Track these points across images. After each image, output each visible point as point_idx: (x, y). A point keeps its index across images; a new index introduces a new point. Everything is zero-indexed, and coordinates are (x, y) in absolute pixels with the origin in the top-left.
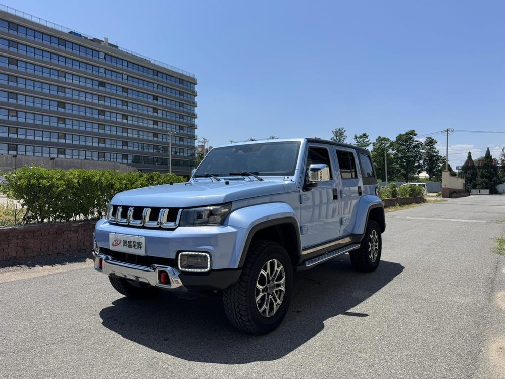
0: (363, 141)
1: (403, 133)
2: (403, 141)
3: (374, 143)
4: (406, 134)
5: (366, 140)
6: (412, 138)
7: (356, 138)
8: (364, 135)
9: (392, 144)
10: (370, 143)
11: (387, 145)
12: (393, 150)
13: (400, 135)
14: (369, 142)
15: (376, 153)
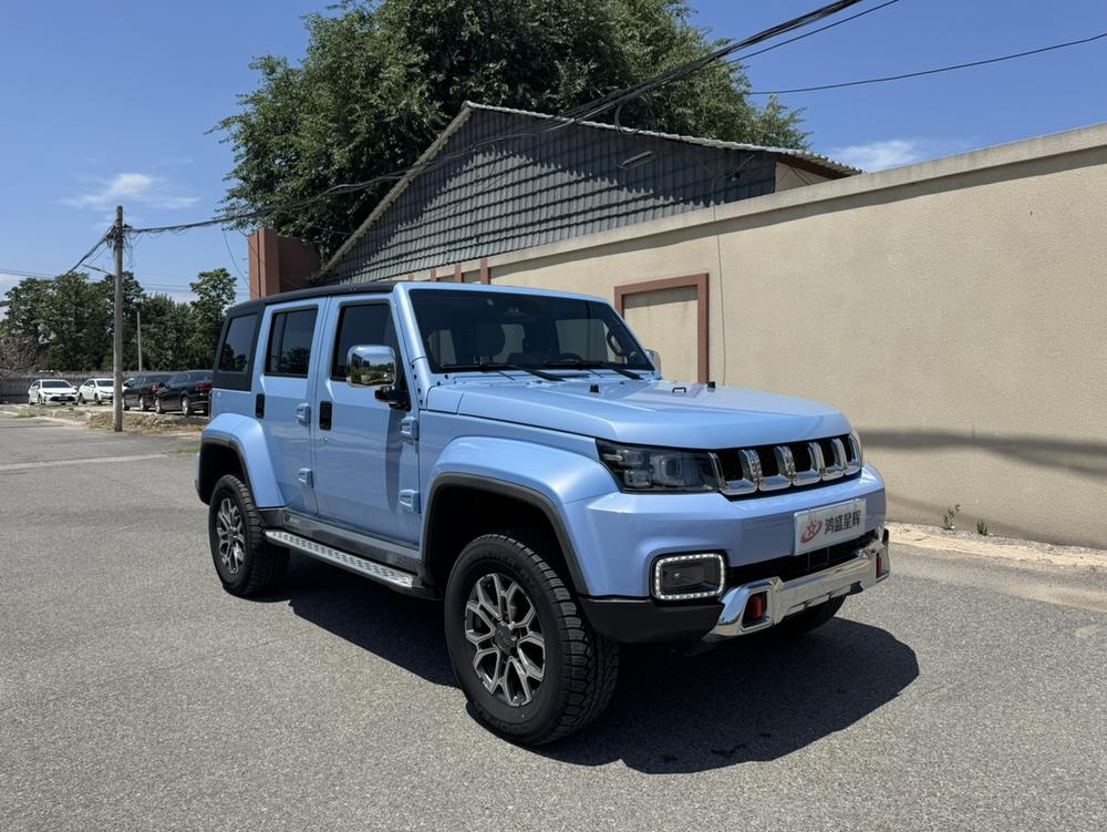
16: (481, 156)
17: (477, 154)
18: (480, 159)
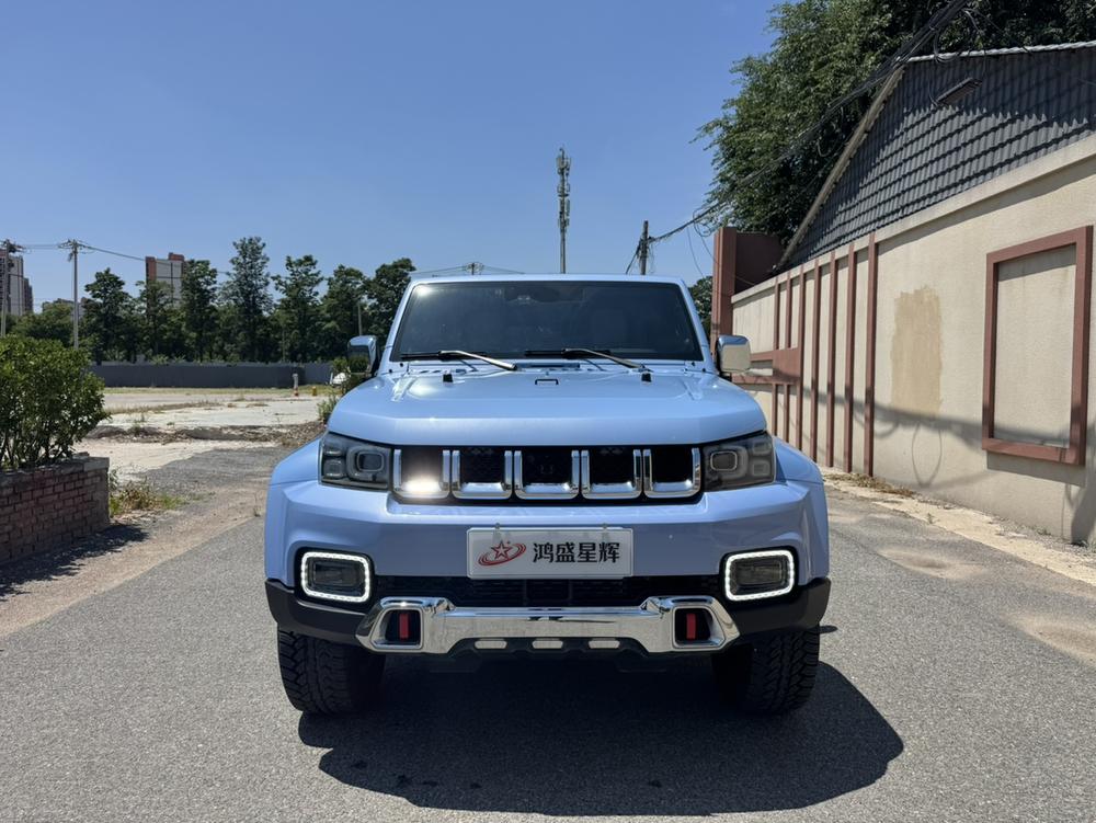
0: (306, 273)
1: (389, 263)
2: (388, 279)
3: (330, 279)
4: (395, 266)
5: (313, 271)
6: (407, 274)
7: (289, 264)
8: (308, 259)
9: (367, 285)
10: (322, 279)
11: (358, 286)
12: (370, 297)
13: (383, 266)
14: (320, 276)
15: (336, 302)
16: (911, 116)
17: (908, 114)
18: (910, 120)
